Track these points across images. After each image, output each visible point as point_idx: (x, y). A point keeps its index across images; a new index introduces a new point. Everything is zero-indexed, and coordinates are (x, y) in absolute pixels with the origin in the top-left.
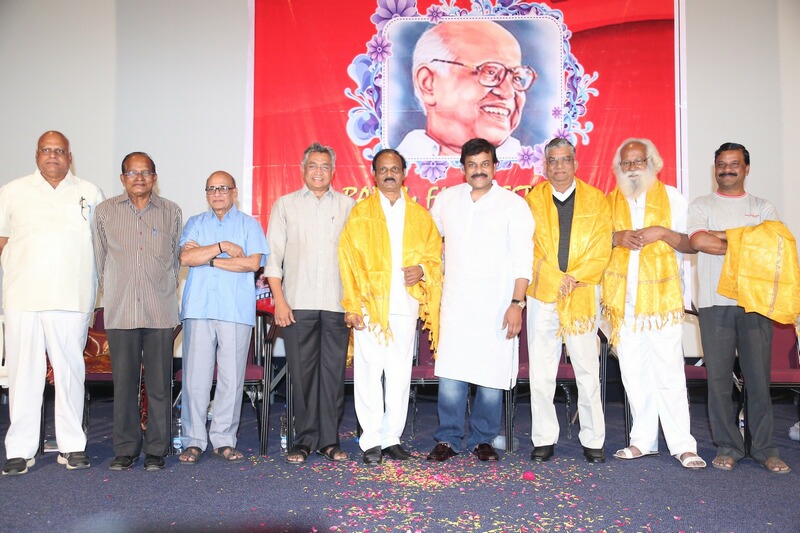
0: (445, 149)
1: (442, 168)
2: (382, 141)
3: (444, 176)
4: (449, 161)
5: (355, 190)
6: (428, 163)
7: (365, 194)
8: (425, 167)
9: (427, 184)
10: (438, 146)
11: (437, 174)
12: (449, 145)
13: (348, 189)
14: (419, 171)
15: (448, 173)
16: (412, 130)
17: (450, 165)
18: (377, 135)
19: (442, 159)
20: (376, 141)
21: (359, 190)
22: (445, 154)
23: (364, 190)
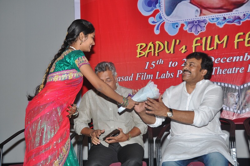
0: (204, 11)
1: (203, 24)
2: (161, 12)
3: (204, 30)
4: (207, 19)
5: (144, 45)
6: (193, 22)
7: (151, 47)
8: (190, 26)
9: (192, 36)
10: (199, 10)
11: (199, 29)
12: (207, 8)
13: (140, 45)
14: (186, 28)
15: (206, 28)
16: (181, 1)
17: (208, 21)
18: (158, 8)
19: (202, 18)
20: (157, 11)
21: (147, 46)
22: (204, 15)
23: (150, 44)
